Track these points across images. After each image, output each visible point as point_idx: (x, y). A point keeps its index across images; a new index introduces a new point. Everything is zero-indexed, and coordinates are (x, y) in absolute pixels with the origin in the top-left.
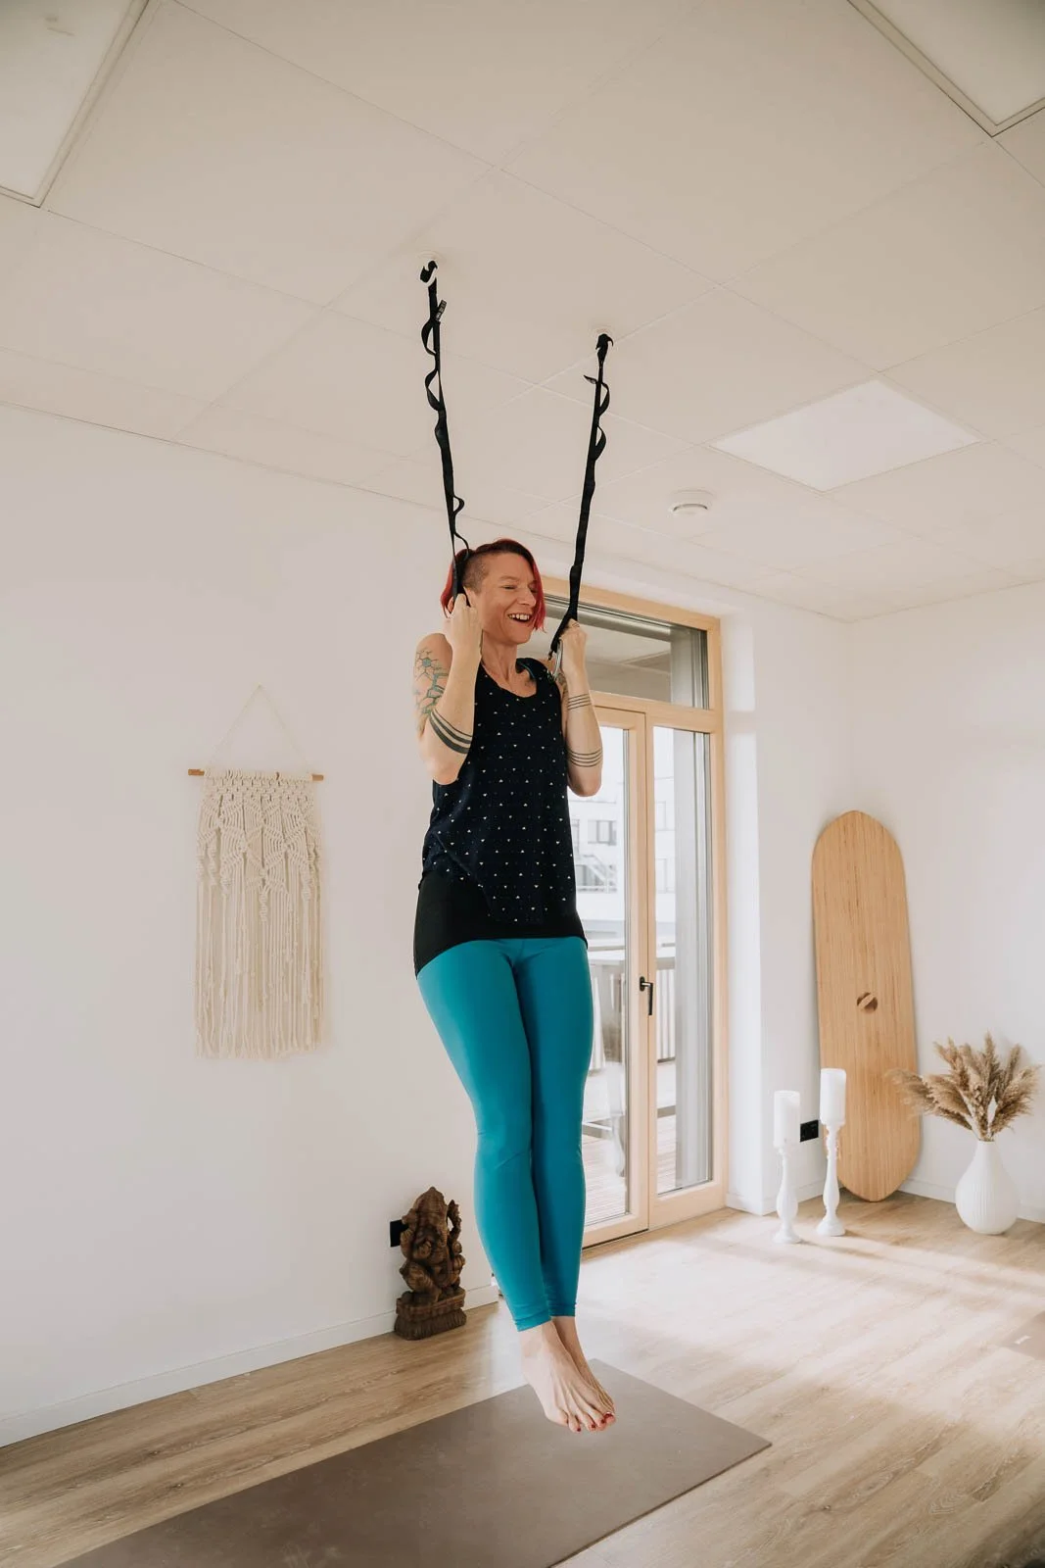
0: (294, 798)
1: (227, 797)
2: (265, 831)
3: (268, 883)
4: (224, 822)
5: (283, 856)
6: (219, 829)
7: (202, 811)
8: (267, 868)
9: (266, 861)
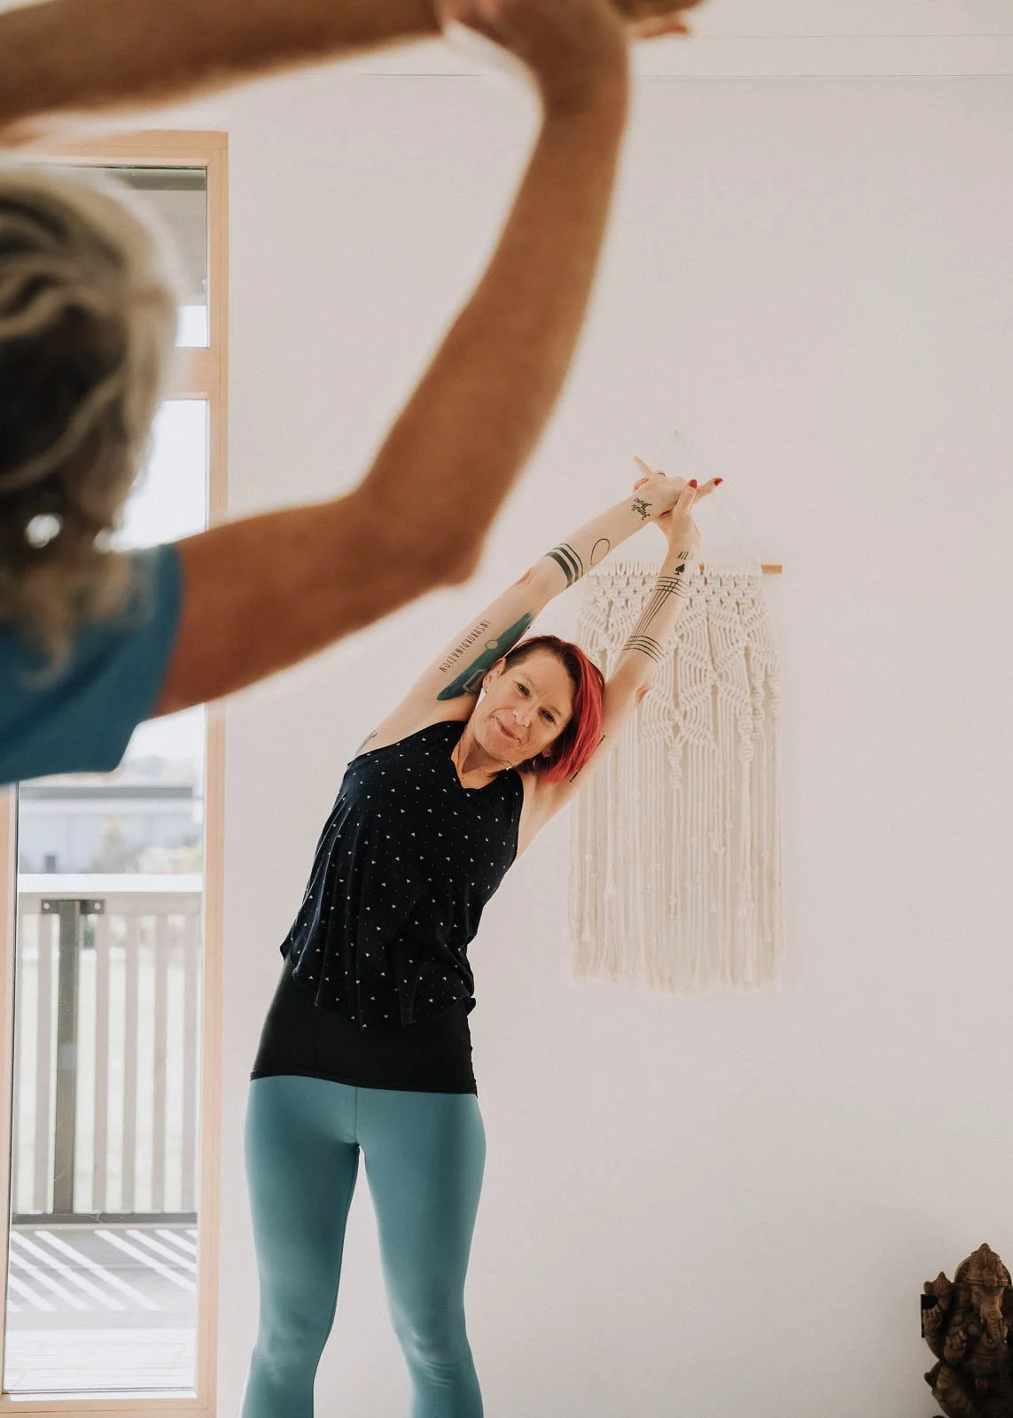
0: (731, 602)
1: (619, 602)
2: (681, 653)
3: (683, 731)
4: (612, 640)
5: (708, 691)
6: (605, 650)
7: (580, 624)
8: (682, 708)
9: (681, 698)
